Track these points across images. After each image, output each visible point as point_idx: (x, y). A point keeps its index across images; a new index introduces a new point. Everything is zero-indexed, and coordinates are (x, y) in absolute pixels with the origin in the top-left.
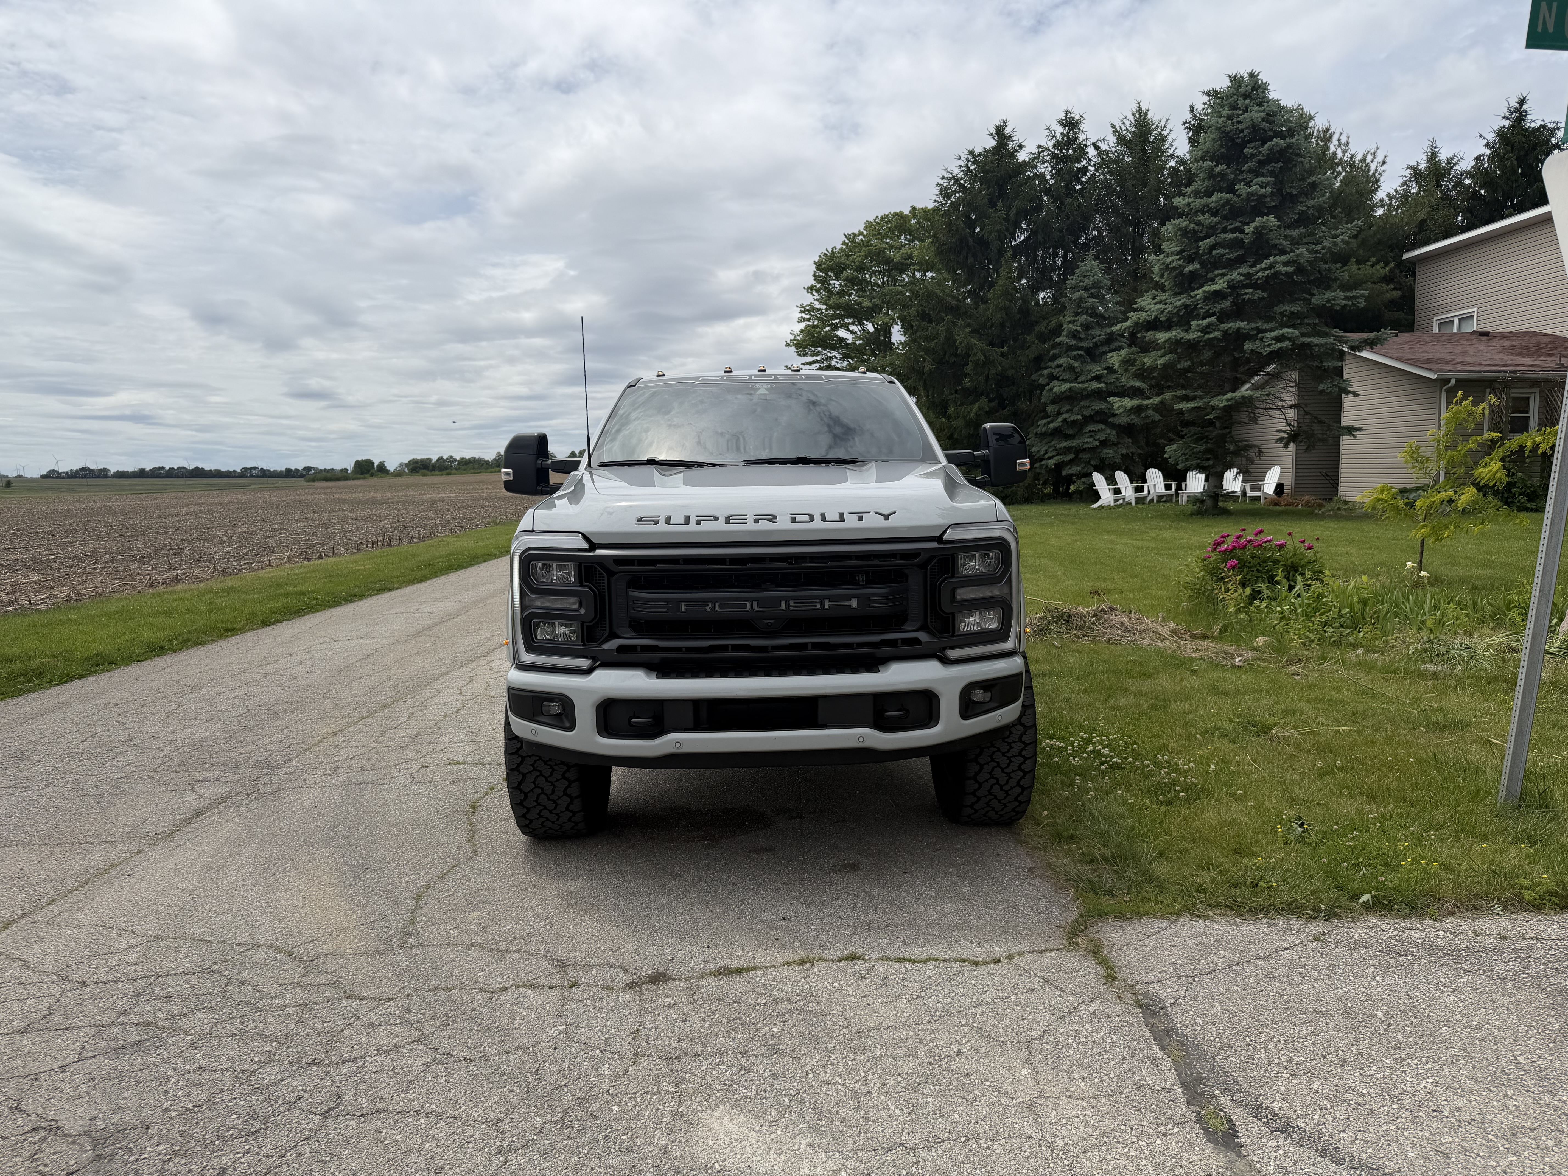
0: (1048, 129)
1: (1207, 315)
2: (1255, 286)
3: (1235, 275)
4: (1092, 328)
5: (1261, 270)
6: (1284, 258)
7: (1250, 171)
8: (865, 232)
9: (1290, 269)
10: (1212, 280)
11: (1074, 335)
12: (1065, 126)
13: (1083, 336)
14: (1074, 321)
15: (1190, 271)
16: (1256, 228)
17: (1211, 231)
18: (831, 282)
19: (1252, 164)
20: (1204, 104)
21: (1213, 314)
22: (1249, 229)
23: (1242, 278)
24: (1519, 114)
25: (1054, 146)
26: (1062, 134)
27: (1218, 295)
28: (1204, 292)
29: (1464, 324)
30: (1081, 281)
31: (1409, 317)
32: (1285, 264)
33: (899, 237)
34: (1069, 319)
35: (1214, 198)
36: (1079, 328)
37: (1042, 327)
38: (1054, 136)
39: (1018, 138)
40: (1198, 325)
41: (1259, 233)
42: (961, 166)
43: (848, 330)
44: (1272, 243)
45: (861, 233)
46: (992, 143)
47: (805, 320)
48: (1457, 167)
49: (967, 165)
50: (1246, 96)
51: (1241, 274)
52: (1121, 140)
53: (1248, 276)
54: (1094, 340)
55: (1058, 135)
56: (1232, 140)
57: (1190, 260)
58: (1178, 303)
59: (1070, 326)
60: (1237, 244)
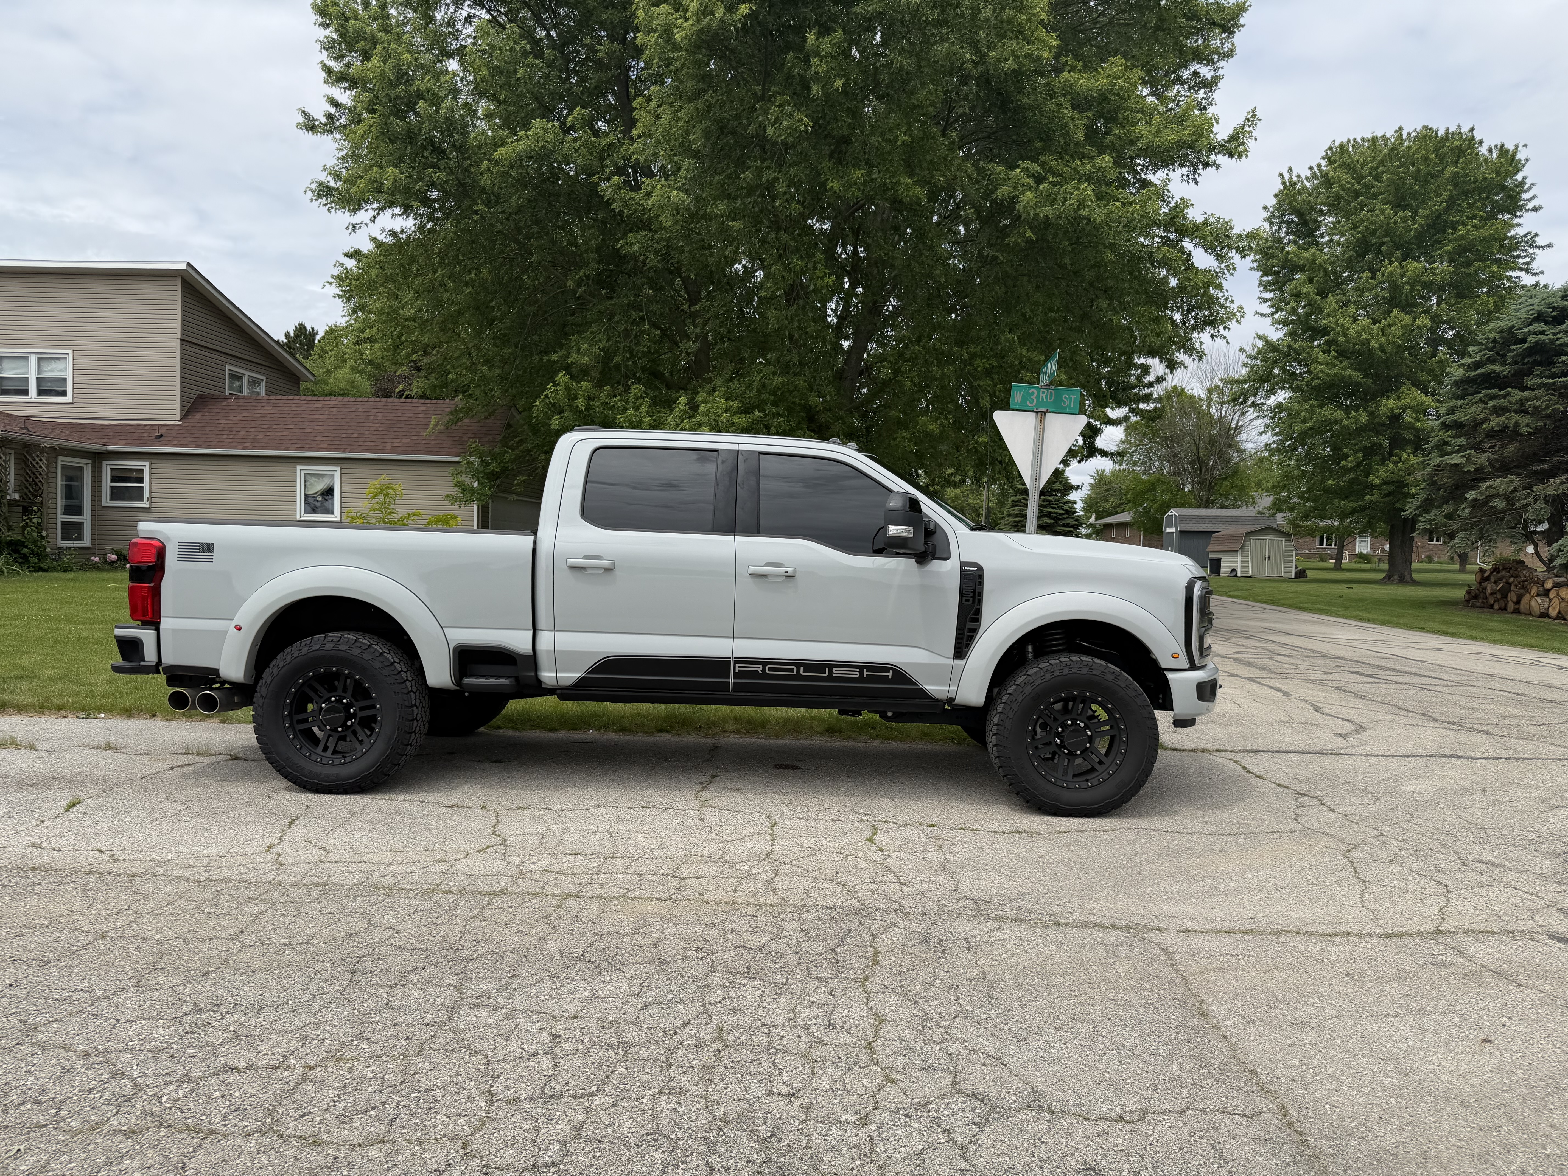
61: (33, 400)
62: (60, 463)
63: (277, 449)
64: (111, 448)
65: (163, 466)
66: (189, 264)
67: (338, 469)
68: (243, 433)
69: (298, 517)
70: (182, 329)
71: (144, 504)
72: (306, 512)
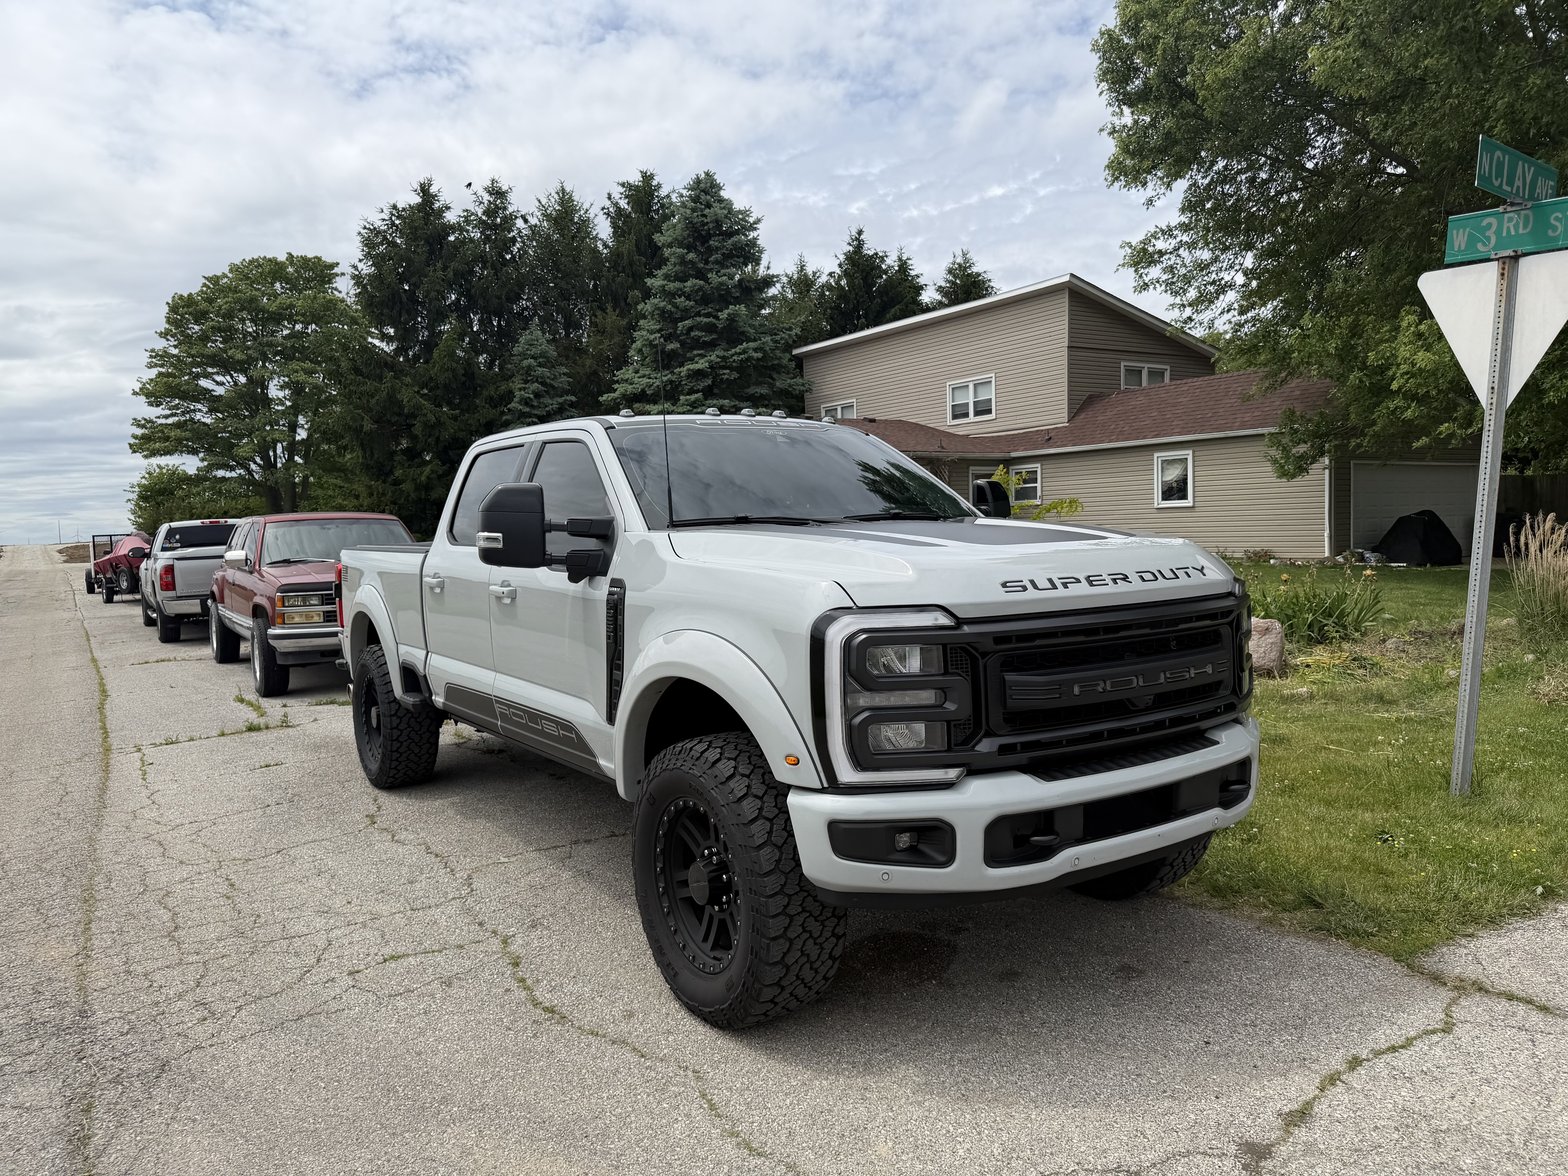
0: (475, 194)
1: (691, 392)
2: (731, 369)
3: (714, 356)
4: (543, 396)
5: (736, 354)
6: (752, 345)
7: (717, 262)
8: (230, 275)
9: (760, 355)
10: (692, 359)
11: (526, 402)
12: (491, 194)
13: (535, 404)
14: (524, 389)
15: (672, 350)
16: (729, 315)
17: (686, 314)
18: (190, 326)
19: (717, 256)
20: (622, 194)
21: (697, 391)
22: (723, 315)
23: (719, 360)
24: (858, 243)
25: (484, 213)
26: (489, 201)
27: (698, 374)
28: (689, 370)
29: (845, 411)
30: (527, 350)
31: (800, 404)
32: (756, 350)
33: (272, 284)
34: (520, 386)
35: (689, 284)
36: (532, 396)
37: (491, 391)
38: (481, 203)
39: (444, 198)
40: (687, 400)
41: (732, 319)
42: (384, 220)
43: (214, 380)
44: (741, 330)
45: (225, 276)
46: (416, 200)
47: (156, 365)
48: (820, 280)
49: (391, 218)
50: (706, 192)
51: (718, 356)
52: (547, 216)
53: (724, 358)
54: (547, 409)
55: (486, 202)
56: (697, 230)
57: (668, 338)
58: (665, 379)
59: (523, 392)
60: (710, 328)
61: (972, 421)
62: (971, 472)
63: (1137, 438)
64: (1014, 455)
65: (1051, 466)
66: (1072, 275)
67: (1190, 452)
68: (1112, 427)
69: (1156, 506)
70: (1070, 337)
71: (1038, 502)
72: (1163, 499)
